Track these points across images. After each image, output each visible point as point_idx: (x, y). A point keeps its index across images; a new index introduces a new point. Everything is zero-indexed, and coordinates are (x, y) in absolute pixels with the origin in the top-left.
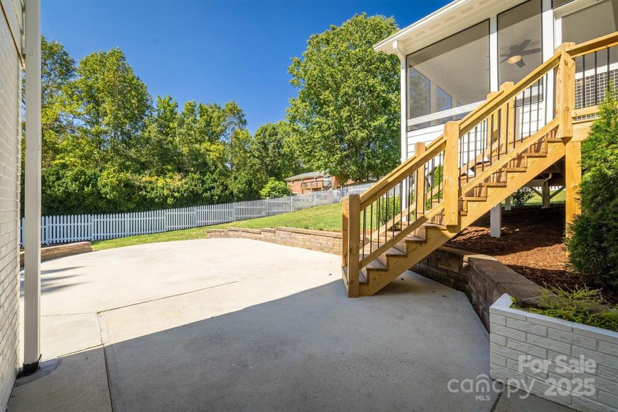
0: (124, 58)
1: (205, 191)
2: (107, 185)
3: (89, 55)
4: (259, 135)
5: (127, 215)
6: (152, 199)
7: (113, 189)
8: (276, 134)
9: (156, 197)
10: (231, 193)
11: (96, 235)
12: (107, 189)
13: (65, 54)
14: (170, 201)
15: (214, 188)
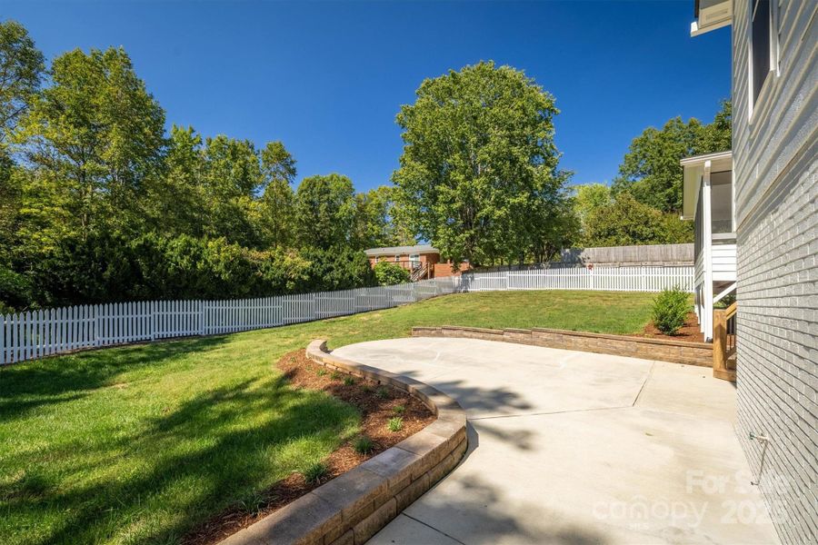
0: (130, 65)
1: (325, 272)
2: (218, 261)
3: (72, 53)
4: (306, 191)
5: (242, 302)
6: (268, 283)
7: (227, 267)
8: (328, 192)
9: (274, 279)
10: (351, 277)
11: (207, 328)
12: (221, 267)
13: (31, 44)
14: (290, 285)
15: (331, 269)
